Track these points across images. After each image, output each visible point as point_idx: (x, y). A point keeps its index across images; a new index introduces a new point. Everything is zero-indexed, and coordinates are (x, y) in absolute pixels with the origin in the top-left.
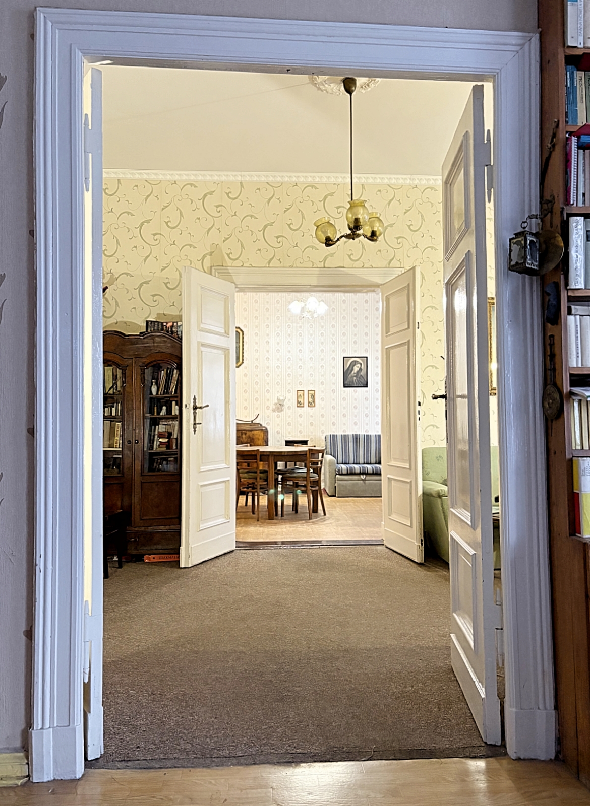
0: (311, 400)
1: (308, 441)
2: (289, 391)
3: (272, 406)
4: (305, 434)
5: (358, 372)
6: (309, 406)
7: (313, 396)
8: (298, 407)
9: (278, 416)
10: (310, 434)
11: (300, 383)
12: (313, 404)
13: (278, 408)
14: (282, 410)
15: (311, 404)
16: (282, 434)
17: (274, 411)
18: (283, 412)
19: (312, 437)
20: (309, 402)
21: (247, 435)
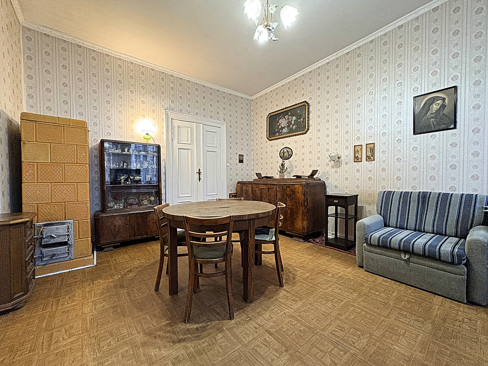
0: (369, 154)
2: (347, 148)
4: (362, 189)
5: (438, 111)
6: (366, 160)
7: (372, 150)
8: (355, 162)
9: (336, 172)
10: (368, 189)
11: (358, 138)
17: (332, 167)
18: (340, 168)
20: (367, 157)
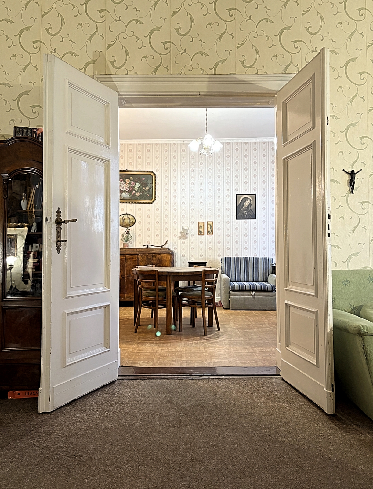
0: (209, 229)
1: (207, 262)
2: (192, 223)
3: (179, 235)
4: (205, 257)
5: (248, 206)
6: (208, 234)
7: (211, 227)
8: (199, 235)
9: (183, 243)
10: (209, 257)
11: (201, 216)
12: (212, 233)
13: (184, 236)
14: (186, 238)
15: (210, 233)
16: (186, 257)
17: (180, 238)
18: (187, 239)
19: (210, 259)
20: (208, 231)
21: (157, 257)
